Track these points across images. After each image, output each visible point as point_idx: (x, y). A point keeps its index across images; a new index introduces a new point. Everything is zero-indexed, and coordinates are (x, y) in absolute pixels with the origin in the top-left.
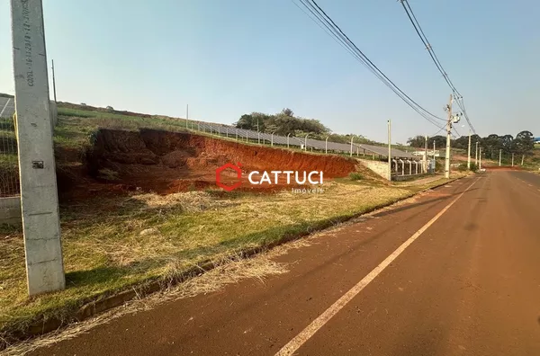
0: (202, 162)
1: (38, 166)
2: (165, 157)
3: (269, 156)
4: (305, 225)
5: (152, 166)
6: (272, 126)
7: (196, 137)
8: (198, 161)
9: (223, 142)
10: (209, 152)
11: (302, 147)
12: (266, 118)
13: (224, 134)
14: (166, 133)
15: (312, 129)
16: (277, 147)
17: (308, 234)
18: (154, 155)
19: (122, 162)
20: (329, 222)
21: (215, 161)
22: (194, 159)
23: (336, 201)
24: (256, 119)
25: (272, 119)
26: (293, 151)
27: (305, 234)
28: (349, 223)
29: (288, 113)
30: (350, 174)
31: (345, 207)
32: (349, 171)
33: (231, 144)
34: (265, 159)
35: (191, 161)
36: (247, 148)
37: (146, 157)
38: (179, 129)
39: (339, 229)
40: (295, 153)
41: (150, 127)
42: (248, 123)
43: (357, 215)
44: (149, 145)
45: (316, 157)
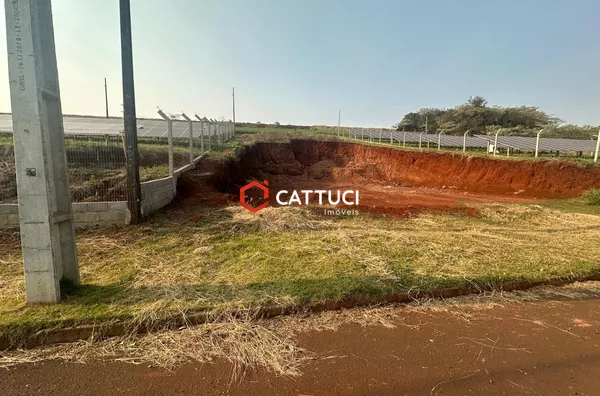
0: (347, 172)
1: (31, 173)
2: (312, 168)
3: (431, 164)
4: (406, 282)
5: (297, 177)
6: (447, 125)
7: (345, 145)
8: (343, 171)
9: (374, 149)
10: (358, 161)
11: (491, 150)
12: (440, 114)
13: (377, 139)
14: (316, 142)
15: (519, 121)
16: (446, 151)
17: (407, 301)
18: (300, 165)
19: (272, 173)
20: (467, 284)
21: (362, 172)
22: (339, 169)
23: (520, 243)
24: (424, 117)
25: (450, 115)
26: (471, 155)
27: (399, 300)
28: (529, 295)
29: (478, 102)
30: (586, 193)
31: (534, 258)
32: (586, 188)
33: (383, 151)
34: (425, 168)
35: (336, 171)
36: (402, 154)
37: (292, 167)
38: (328, 137)
39: (490, 306)
40: (474, 159)
41: (301, 137)
42: (413, 123)
43: (560, 282)
44: (297, 155)
45: (512, 164)
